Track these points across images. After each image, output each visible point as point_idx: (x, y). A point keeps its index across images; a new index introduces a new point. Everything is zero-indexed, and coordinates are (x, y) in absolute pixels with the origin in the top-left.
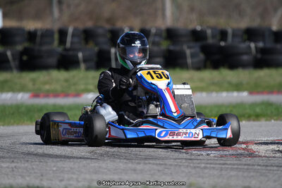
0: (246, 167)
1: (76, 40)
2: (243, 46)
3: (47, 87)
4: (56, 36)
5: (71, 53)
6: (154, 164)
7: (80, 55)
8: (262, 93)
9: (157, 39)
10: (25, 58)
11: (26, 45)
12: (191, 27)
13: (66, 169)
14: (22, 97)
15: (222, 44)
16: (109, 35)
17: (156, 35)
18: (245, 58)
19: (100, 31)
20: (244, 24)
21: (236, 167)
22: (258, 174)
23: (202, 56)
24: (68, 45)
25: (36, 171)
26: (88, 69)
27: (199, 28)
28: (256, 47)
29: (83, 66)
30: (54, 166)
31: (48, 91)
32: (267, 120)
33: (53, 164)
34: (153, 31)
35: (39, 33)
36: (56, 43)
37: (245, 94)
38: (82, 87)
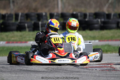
1: (22, 18)
3: (13, 39)
4: (14, 17)
5: (22, 24)
7: (26, 25)
8: (104, 40)
10: (3, 26)
14: (2, 43)
15: (87, 20)
16: (36, 16)
17: (56, 16)
18: (96, 25)
19: (33, 14)
24: (19, 21)
26: (29, 31)
27: (75, 13)
28: (101, 21)
29: (27, 29)
31: (13, 40)
32: (111, 53)
34: (55, 14)
35: (7, 15)
36: (14, 19)
37: (97, 41)
38: (28, 39)
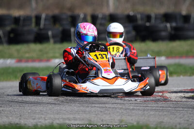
0: (161, 108)
1: (47, 23)
2: (162, 25)
3: (27, 55)
4: (34, 20)
5: (43, 32)
6: (98, 107)
7: (50, 33)
8: (175, 57)
9: (103, 22)
11: (13, 26)
12: (126, 13)
13: (37, 111)
14: (10, 62)
16: (70, 20)
17: (102, 18)
18: (163, 33)
19: (64, 17)
20: (162, 10)
21: (154, 108)
22: (170, 113)
23: (133, 33)
24: (42, 26)
25: (17, 113)
26: (55, 42)
27: (131, 14)
28: (171, 27)
29: (52, 41)
30: (29, 109)
31: (28, 58)
32: (178, 76)
33: (29, 108)
34: (100, 16)
35: (22, 18)
36: (33, 25)
37: (163, 58)
38: (51, 55)
